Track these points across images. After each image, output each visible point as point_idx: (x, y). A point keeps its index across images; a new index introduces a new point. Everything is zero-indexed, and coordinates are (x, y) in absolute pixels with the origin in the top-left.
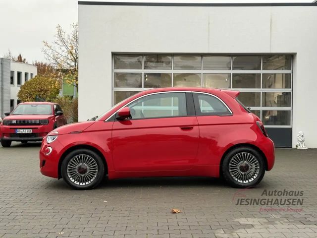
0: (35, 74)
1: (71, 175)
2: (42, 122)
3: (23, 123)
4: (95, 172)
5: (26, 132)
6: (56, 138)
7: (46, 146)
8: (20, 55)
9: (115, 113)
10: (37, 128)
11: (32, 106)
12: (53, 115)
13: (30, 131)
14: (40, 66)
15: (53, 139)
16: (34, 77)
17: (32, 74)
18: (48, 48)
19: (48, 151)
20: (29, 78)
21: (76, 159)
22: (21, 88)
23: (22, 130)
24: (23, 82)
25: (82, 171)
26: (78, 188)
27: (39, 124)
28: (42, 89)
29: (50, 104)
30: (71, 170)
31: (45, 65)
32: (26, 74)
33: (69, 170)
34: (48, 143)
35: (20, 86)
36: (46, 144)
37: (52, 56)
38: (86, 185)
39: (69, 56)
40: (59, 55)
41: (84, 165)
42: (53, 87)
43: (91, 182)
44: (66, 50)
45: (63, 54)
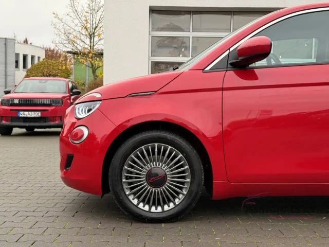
0: (43, 56)
1: (132, 189)
2: (54, 102)
3: (28, 103)
4: (183, 183)
5: (33, 116)
6: (98, 106)
7: (73, 124)
8: (26, 39)
9: (227, 52)
10: (48, 110)
11: (40, 82)
12: (67, 95)
13: (37, 114)
14: (48, 52)
15: (89, 110)
16: (41, 60)
17: (39, 58)
18: (58, 21)
19: (78, 136)
20: (36, 61)
21: (142, 153)
22: (27, 72)
23: (26, 113)
24: (29, 66)
25: (156, 180)
26: (146, 218)
27: (49, 105)
28: (51, 73)
29: (64, 81)
30: (131, 178)
31: (53, 51)
32: (33, 57)
33: (127, 178)
34: (79, 119)
35: (26, 70)
36: (74, 120)
37: (63, 31)
38: (163, 211)
39: (84, 31)
40: (72, 30)
41: (160, 167)
42: (64, 68)
43: (176, 206)
44: (79, 25)
45: (76, 28)
